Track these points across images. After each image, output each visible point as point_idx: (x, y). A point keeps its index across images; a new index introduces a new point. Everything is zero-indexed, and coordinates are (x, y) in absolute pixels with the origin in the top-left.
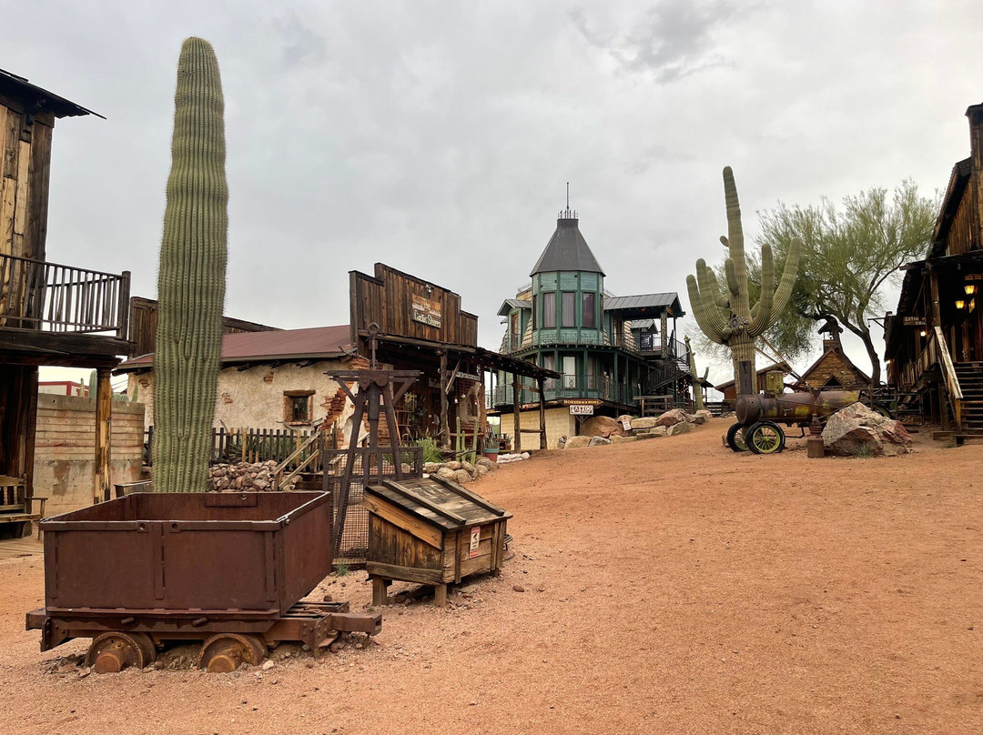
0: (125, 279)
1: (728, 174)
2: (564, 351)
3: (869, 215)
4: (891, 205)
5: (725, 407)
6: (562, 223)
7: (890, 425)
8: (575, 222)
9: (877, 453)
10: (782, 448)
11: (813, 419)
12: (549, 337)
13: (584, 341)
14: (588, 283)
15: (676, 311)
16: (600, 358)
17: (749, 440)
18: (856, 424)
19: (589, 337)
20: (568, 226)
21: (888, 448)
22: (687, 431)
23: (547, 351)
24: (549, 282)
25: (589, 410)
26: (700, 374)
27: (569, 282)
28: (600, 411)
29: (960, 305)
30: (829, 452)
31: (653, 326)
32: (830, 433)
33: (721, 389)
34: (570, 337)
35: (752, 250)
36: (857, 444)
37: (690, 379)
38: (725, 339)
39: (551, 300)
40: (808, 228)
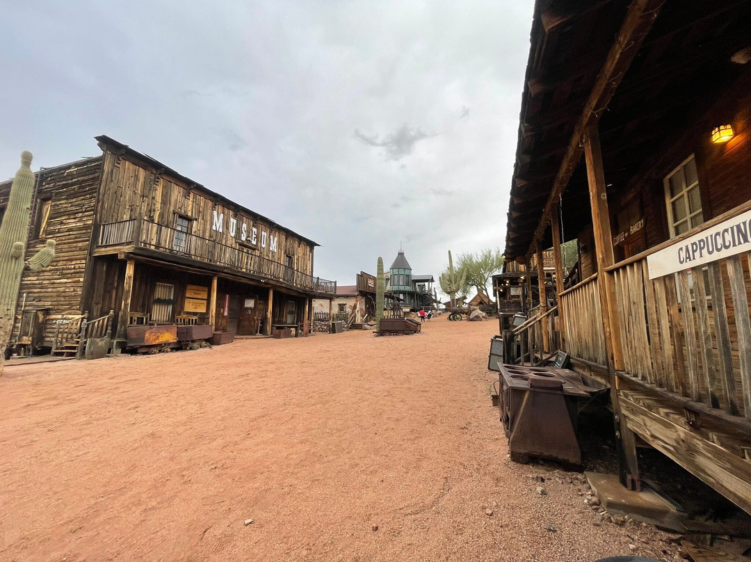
0: (335, 283)
1: (449, 252)
2: (401, 292)
3: (487, 257)
4: (494, 254)
5: (446, 310)
6: (399, 254)
7: (484, 314)
8: (403, 254)
9: (481, 320)
10: (461, 320)
11: (468, 313)
12: (395, 288)
13: (406, 290)
14: (407, 272)
15: (432, 280)
16: (411, 295)
17: (454, 318)
18: (477, 314)
19: (408, 288)
20: (401, 254)
21: (483, 319)
22: (436, 316)
23: (395, 292)
24: (396, 271)
25: (408, 310)
26: (438, 299)
27: (402, 272)
28: (411, 310)
29: (501, 290)
30: (471, 320)
31: (424, 285)
32: (471, 317)
33: (444, 304)
34: (402, 288)
35: (454, 264)
36: (477, 318)
37: (435, 301)
38: (448, 293)
39: (396, 277)
40: (471, 260)
